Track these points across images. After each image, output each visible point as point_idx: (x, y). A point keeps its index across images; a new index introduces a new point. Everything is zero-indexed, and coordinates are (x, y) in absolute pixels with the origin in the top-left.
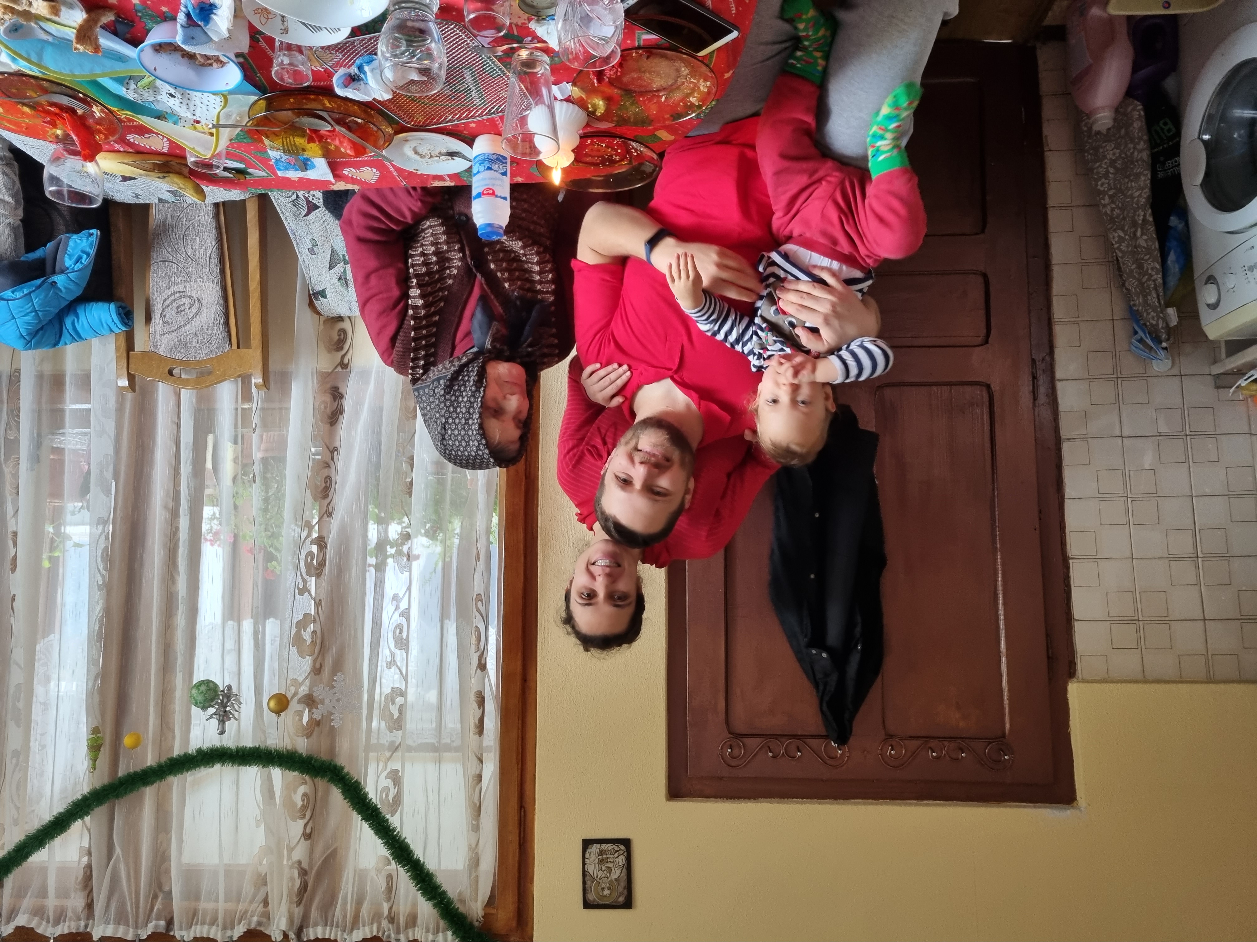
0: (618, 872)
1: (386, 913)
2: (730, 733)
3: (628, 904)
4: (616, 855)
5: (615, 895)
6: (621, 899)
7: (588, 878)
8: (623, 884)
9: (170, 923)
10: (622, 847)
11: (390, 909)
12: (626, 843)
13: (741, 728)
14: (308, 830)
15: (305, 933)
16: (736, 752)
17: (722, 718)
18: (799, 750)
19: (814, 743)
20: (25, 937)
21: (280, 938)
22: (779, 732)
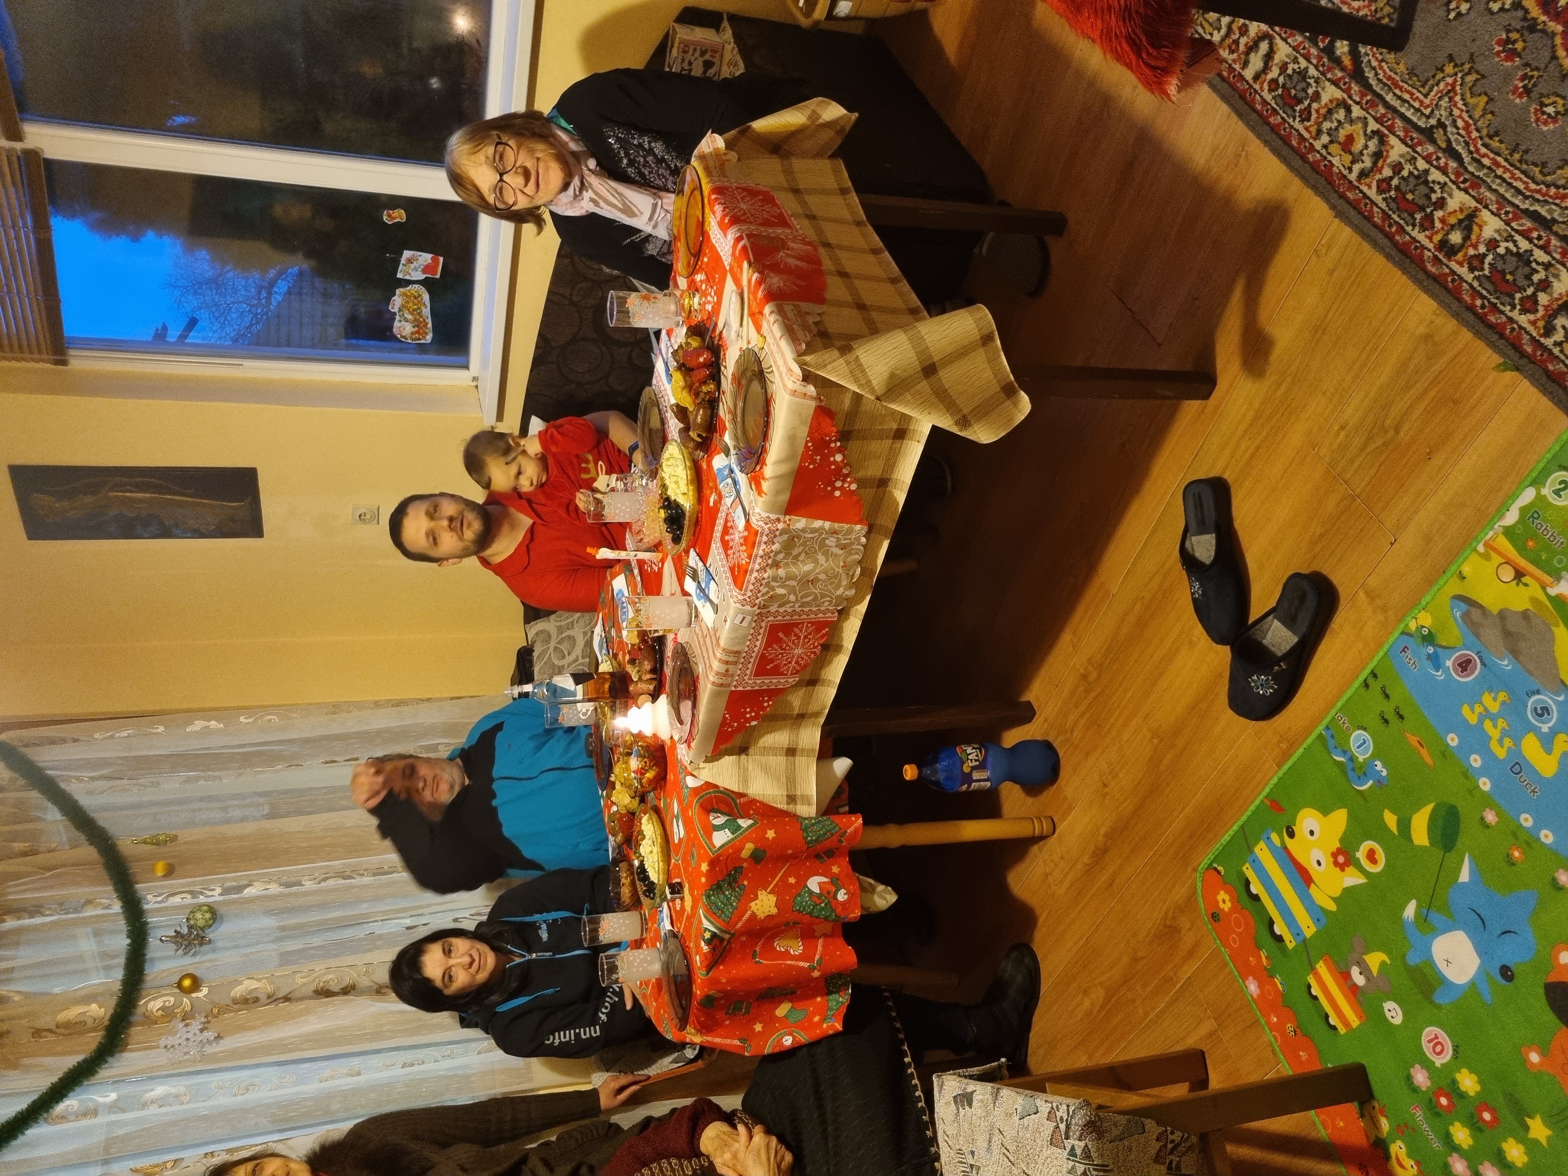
14: (44, 1034)
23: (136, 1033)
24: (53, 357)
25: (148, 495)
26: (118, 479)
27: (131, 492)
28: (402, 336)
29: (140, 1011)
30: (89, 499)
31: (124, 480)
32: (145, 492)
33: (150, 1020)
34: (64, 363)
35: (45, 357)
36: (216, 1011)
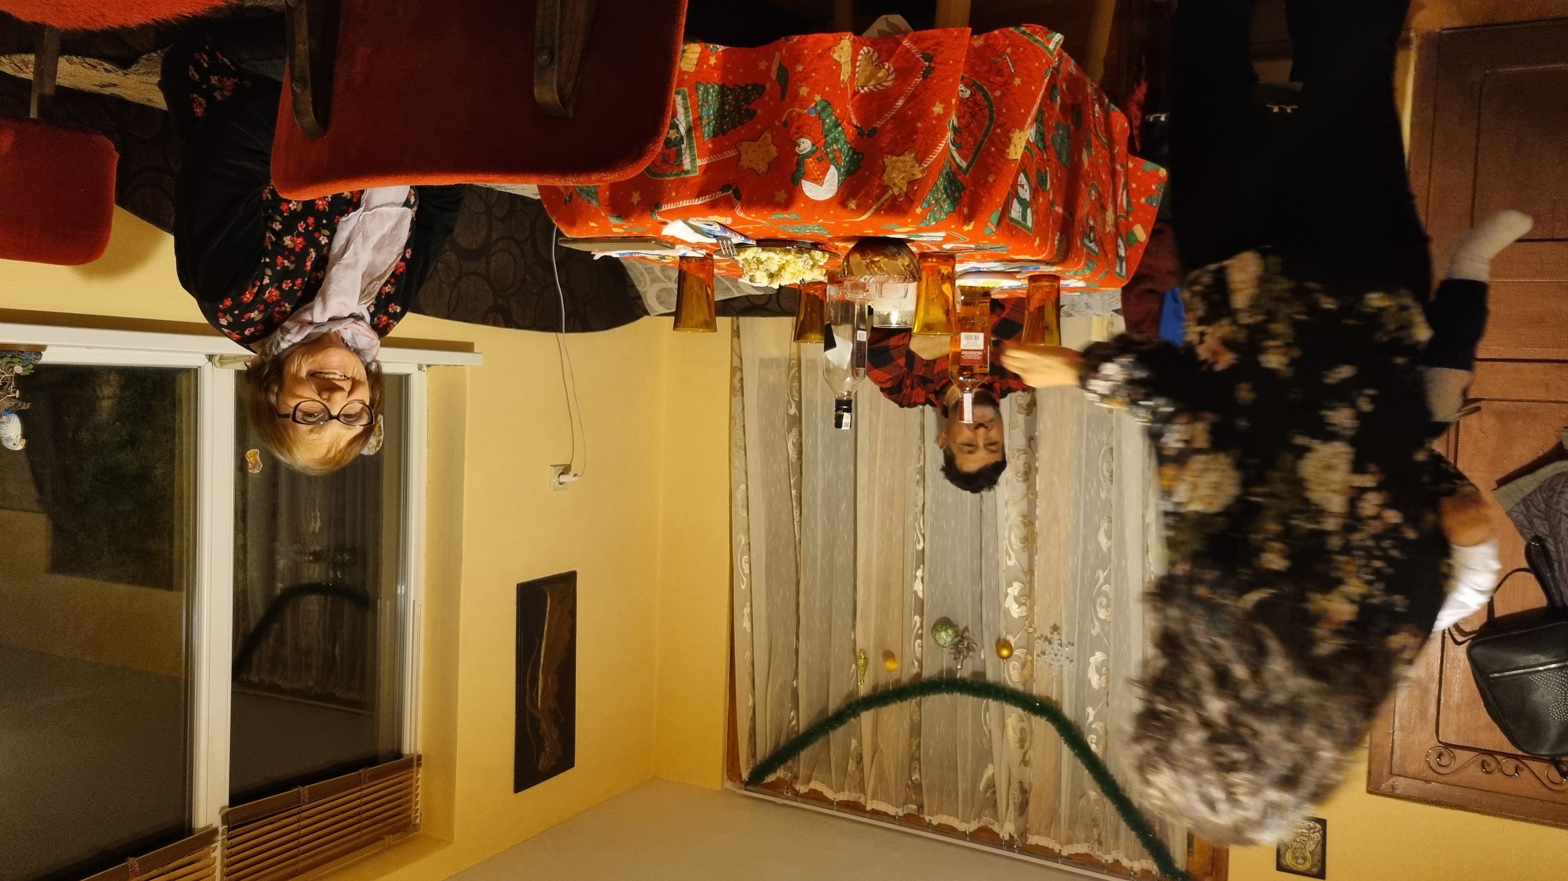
0: (1313, 847)
1: (1096, 837)
2: (1440, 742)
3: (1321, 874)
4: (1312, 831)
5: (1308, 865)
6: (1315, 870)
8: (1317, 857)
9: (921, 807)
10: (1318, 826)
11: (1099, 835)
12: (1323, 822)
13: (1452, 740)
14: (1027, 758)
15: (1026, 838)
16: (1444, 761)
17: (1432, 726)
18: (1517, 769)
19: (1535, 765)
20: (815, 797)
21: (1007, 838)
22: (1497, 749)
23: (1038, 689)
24: (415, 769)
25: (540, 676)
26: (527, 703)
27: (538, 690)
28: (378, 446)
29: (1020, 688)
30: (543, 725)
31: (527, 698)
32: (538, 679)
33: (1029, 680)
34: (419, 758)
35: (414, 775)
36: (1031, 630)
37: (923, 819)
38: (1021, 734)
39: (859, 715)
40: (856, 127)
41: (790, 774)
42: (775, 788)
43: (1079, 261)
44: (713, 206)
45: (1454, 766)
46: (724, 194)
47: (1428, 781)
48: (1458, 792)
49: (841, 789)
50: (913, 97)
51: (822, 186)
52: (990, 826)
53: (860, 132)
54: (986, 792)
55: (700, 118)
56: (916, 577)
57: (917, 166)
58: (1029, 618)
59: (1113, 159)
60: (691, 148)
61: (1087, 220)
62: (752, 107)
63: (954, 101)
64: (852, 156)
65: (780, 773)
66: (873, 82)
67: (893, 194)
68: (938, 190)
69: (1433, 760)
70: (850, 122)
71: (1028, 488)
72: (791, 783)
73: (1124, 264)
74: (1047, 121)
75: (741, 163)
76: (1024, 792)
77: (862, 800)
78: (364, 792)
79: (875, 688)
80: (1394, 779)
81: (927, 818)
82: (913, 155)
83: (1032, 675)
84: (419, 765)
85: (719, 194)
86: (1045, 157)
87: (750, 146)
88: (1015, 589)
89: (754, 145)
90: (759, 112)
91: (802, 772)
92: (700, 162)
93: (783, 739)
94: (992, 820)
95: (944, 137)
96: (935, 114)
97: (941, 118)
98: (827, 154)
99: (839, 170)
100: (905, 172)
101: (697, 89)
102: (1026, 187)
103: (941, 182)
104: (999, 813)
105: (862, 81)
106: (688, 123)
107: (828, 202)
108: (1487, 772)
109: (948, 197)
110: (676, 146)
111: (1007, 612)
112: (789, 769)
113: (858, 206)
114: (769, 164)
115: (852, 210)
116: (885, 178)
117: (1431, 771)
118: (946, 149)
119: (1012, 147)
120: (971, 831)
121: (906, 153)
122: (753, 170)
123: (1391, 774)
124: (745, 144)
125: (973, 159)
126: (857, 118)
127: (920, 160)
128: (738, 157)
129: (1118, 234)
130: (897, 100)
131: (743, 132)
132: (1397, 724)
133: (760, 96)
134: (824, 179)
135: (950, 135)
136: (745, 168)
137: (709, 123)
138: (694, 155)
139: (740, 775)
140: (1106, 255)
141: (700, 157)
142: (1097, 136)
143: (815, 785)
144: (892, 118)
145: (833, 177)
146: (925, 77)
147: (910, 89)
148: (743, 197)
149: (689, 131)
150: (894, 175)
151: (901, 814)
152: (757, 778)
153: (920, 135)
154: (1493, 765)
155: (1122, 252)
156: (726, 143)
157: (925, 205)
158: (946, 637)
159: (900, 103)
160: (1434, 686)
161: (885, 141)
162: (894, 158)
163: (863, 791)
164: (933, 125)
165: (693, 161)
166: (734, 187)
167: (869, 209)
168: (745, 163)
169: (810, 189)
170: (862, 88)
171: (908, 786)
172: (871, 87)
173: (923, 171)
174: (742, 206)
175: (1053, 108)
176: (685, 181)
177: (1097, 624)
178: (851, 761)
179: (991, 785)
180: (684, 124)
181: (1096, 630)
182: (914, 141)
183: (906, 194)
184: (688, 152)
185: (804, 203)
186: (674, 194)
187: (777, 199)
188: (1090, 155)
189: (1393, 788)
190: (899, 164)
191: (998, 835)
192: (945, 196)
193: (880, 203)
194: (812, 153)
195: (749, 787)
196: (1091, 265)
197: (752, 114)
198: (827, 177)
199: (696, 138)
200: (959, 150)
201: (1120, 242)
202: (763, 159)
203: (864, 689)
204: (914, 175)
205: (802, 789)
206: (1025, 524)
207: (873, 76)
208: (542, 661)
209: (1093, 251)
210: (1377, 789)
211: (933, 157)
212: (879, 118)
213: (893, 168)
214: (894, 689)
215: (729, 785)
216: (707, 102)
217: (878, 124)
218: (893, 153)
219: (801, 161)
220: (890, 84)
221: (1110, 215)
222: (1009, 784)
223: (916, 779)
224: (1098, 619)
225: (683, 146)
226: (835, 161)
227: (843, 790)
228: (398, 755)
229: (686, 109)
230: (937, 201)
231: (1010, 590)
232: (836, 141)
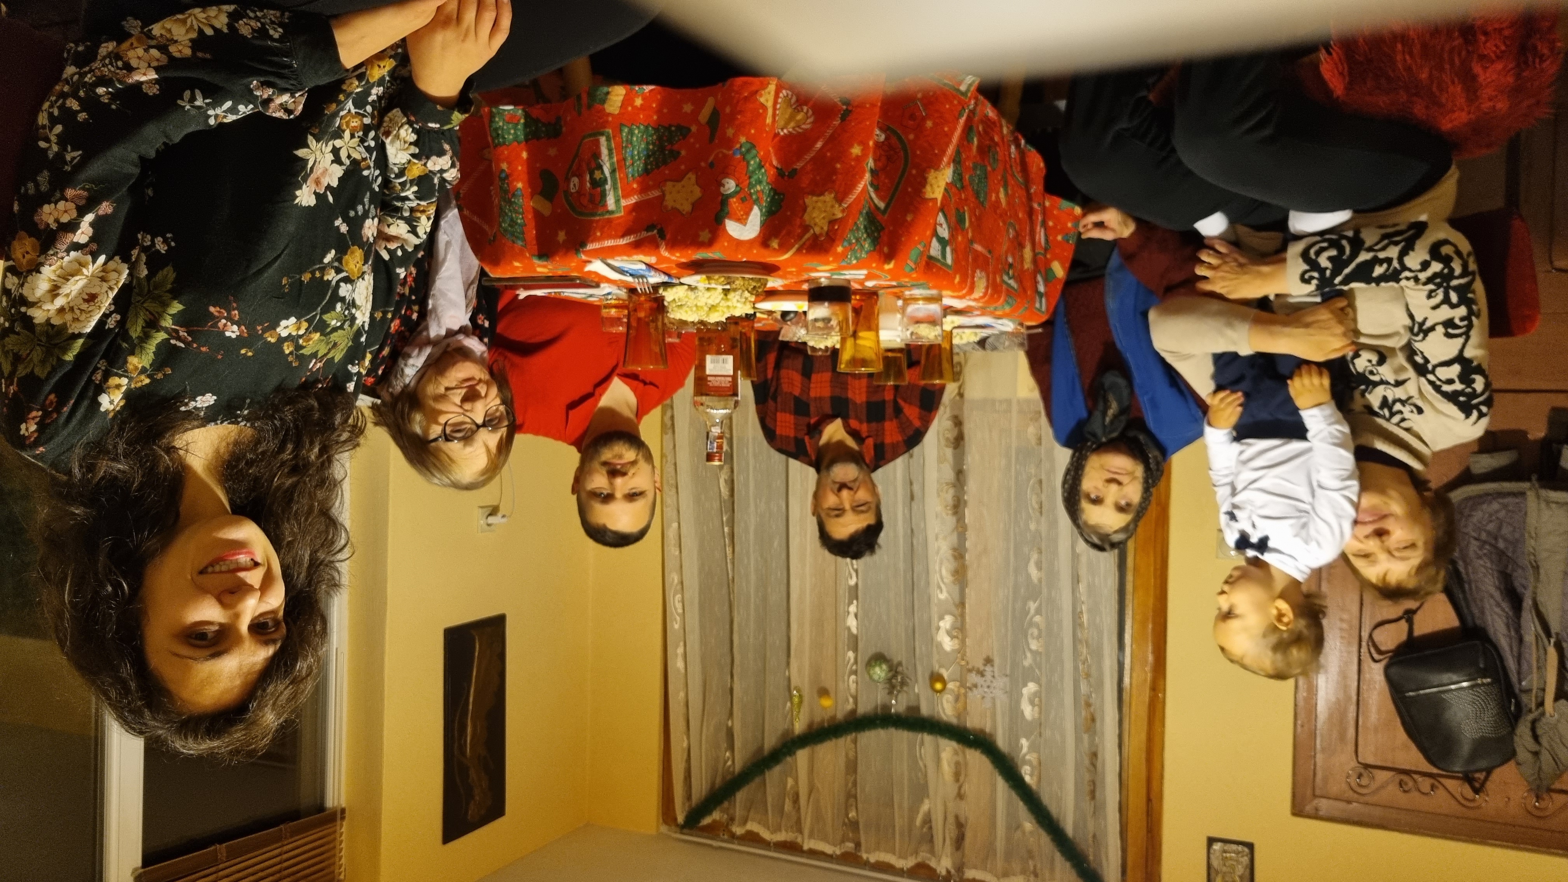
0: (1242, 871)
1: (1032, 868)
2: (1359, 763)
4: (1239, 855)
7: (1212, 871)
8: (1246, 881)
9: (858, 845)
10: (1246, 850)
11: (1035, 867)
12: (1250, 846)
13: (1371, 760)
14: (962, 791)
15: (963, 873)
16: (1364, 781)
17: (1351, 747)
18: (1433, 787)
19: (1450, 784)
20: (752, 838)
21: (944, 873)
22: (1413, 768)
23: (973, 722)
24: (339, 822)
25: (469, 724)
26: (456, 752)
27: (466, 737)
29: (954, 721)
30: (473, 774)
31: (456, 745)
32: (466, 729)
33: (962, 713)
34: (343, 811)
35: (338, 828)
36: (963, 663)
37: (861, 857)
38: (956, 768)
39: (794, 753)
40: (777, 168)
41: (726, 816)
42: (712, 831)
43: (999, 297)
44: (637, 246)
45: (1374, 786)
46: (650, 234)
47: (1349, 802)
48: (1377, 812)
49: (777, 829)
50: (832, 139)
51: (745, 225)
52: (927, 862)
53: (780, 173)
54: (922, 827)
55: (624, 159)
56: (848, 613)
57: (837, 206)
58: (961, 650)
59: (1030, 198)
60: (615, 188)
61: (1006, 258)
62: (675, 147)
63: (871, 143)
64: (774, 196)
65: (716, 815)
66: (792, 124)
67: (815, 233)
68: (858, 229)
69: (1353, 781)
70: (771, 164)
71: (958, 521)
72: (728, 824)
73: (1044, 300)
74: (965, 162)
75: (665, 203)
76: (960, 826)
77: (799, 840)
78: (285, 848)
79: (810, 725)
80: (1316, 801)
81: (865, 856)
82: (833, 195)
83: (965, 708)
84: (343, 818)
85: (644, 234)
86: (963, 196)
87: (674, 186)
88: (947, 623)
89: (679, 185)
90: (683, 153)
91: (739, 812)
92: (624, 203)
93: (718, 781)
94: (929, 855)
95: (862, 178)
96: (854, 156)
97: (859, 160)
98: (751, 195)
99: (761, 210)
100: (825, 211)
101: (621, 131)
102: (945, 226)
103: (861, 221)
104: (936, 848)
105: (781, 122)
106: (612, 164)
107: (751, 242)
108: (1405, 791)
109: (868, 236)
110: (600, 186)
111: (940, 645)
112: (726, 811)
113: (781, 245)
114: (694, 205)
115: (775, 249)
116: (806, 217)
117: (1351, 793)
118: (865, 189)
119: (928, 188)
120: (909, 867)
121: (826, 193)
122: (678, 210)
123: (1315, 796)
124: (669, 184)
125: (891, 200)
126: (779, 160)
127: (840, 200)
128: (662, 198)
129: (1036, 270)
130: (815, 142)
131: (667, 172)
132: (1318, 746)
133: (684, 139)
134: (747, 219)
135: (867, 176)
136: (670, 208)
137: (633, 164)
138: (618, 196)
139: (676, 819)
140: (1025, 291)
141: (625, 196)
142: (1013, 176)
143: (752, 826)
144: (811, 160)
145: (756, 217)
146: (843, 119)
147: (830, 132)
148: (668, 236)
149: (613, 172)
150: (814, 215)
151: (838, 852)
152: (692, 822)
153: (839, 176)
154: (1411, 784)
155: (1041, 288)
156: (651, 183)
157: (846, 244)
158: (880, 672)
159: (819, 145)
160: (1352, 708)
161: (805, 182)
162: (815, 198)
163: (800, 831)
164: (851, 166)
165: (617, 201)
166: (659, 227)
167: (791, 248)
168: (669, 202)
169: (733, 228)
170: (782, 129)
171: (844, 824)
172: (791, 130)
173: (843, 211)
174: (667, 245)
175: (970, 149)
176: (610, 221)
177: (1029, 655)
178: (787, 800)
179: (928, 821)
180: (608, 165)
181: (1028, 662)
182: (834, 182)
183: (827, 233)
184: (612, 193)
185: (728, 242)
186: (598, 234)
187: (701, 239)
188: (1007, 194)
189: (1317, 809)
190: (820, 204)
191: (934, 871)
192: (865, 236)
193: (801, 242)
194: (736, 193)
195: (685, 831)
196: (1010, 300)
197: (675, 155)
198: (751, 218)
199: (621, 179)
200: (877, 190)
201: (1039, 278)
202: (687, 200)
203: (799, 727)
204: (834, 214)
205: (738, 830)
206: (955, 558)
207: (791, 118)
208: (471, 707)
209: (1013, 288)
210: (1301, 811)
211: (852, 198)
212: (798, 160)
213: (814, 208)
214: (829, 726)
215: (664, 829)
216: (631, 143)
217: (799, 165)
218: (813, 193)
219: (724, 200)
220: (808, 126)
221: (1028, 253)
222: (945, 818)
223: (853, 817)
224: (1030, 650)
225: (608, 187)
226: (757, 202)
227: (780, 830)
228: (321, 808)
229: (610, 150)
230: (858, 240)
231: (942, 624)
232: (759, 182)
